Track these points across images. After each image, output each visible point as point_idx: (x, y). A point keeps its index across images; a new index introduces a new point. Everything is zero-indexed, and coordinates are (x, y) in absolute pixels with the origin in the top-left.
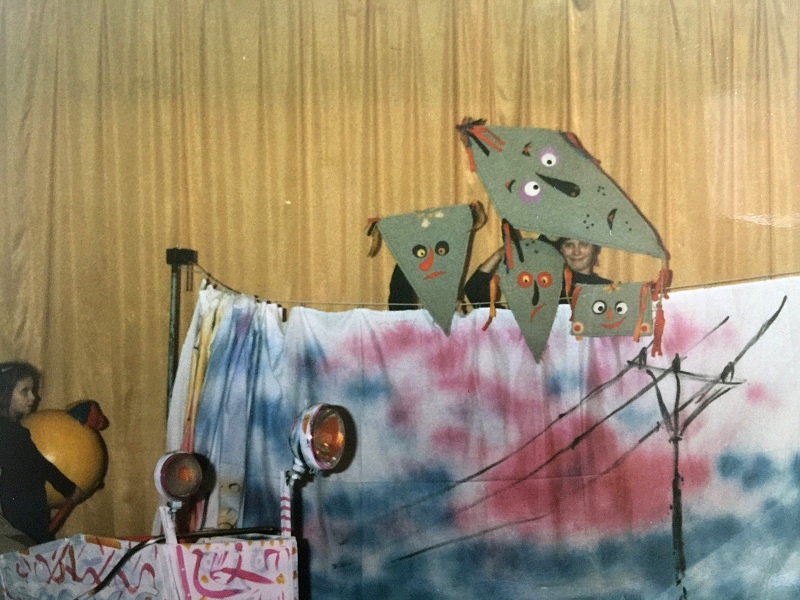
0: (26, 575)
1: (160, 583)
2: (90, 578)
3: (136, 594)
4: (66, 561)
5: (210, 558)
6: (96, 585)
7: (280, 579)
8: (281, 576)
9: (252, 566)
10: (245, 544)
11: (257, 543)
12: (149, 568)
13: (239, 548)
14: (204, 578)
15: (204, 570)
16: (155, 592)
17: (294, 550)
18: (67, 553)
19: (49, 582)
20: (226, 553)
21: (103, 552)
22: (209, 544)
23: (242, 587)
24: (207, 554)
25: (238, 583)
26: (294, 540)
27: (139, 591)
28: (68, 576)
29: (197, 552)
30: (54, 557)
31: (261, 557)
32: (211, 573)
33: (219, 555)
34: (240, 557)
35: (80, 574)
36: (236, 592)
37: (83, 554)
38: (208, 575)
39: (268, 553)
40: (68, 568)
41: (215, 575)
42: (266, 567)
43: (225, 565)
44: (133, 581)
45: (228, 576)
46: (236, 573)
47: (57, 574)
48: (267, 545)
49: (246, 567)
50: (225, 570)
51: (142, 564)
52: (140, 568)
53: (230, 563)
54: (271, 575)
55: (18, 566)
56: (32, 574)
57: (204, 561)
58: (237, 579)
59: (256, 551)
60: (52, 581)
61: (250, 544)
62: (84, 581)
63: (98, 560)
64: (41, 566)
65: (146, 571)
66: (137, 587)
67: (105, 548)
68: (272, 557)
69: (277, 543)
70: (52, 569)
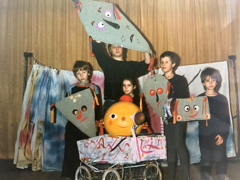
0: (87, 147)
1: (131, 149)
2: (109, 147)
3: (123, 152)
4: (101, 142)
5: (145, 142)
6: (110, 150)
7: (162, 148)
8: (162, 147)
9: (155, 144)
10: (153, 137)
11: (156, 138)
12: (128, 144)
13: (152, 139)
14: (143, 147)
15: (143, 145)
16: (130, 151)
17: (165, 139)
18: (102, 140)
19: (95, 149)
20: (149, 140)
21: (113, 140)
22: (144, 138)
23: (153, 150)
24: (144, 140)
25: (152, 149)
26: (165, 137)
27: (125, 151)
28: (102, 147)
29: (141, 140)
30: (97, 141)
31: (157, 141)
32: (145, 146)
33: (147, 141)
34: (152, 142)
35: (105, 146)
36: (151, 152)
37: (107, 140)
38: (144, 147)
39: (159, 140)
40: (101, 144)
41: (146, 146)
42: (159, 144)
43: (148, 144)
44: (123, 148)
45: (149, 147)
46: (151, 146)
47: (98, 146)
48: (159, 138)
49: (154, 144)
50: (148, 145)
51: (125, 143)
52: (125, 144)
53: (149, 143)
54: (160, 147)
55: (85, 144)
56: (89, 146)
57: (143, 142)
58: (151, 148)
59: (156, 140)
60: (96, 148)
61: (154, 138)
62: (107, 148)
63: (112, 142)
64: (92, 144)
65: (127, 145)
66: (124, 150)
67: (114, 138)
68: (160, 142)
69: (161, 137)
70: (96, 145)
